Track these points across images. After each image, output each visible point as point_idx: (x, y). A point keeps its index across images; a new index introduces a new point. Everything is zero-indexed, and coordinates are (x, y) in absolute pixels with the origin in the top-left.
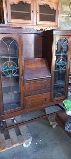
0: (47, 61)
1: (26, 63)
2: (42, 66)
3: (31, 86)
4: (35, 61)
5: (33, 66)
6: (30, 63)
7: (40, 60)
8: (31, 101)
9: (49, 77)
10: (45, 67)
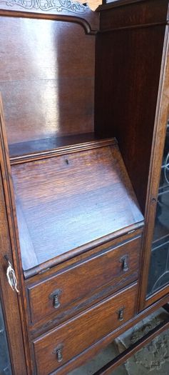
0: (119, 156)
1: (26, 176)
2: (102, 183)
3: (59, 287)
4: (67, 162)
5: (62, 189)
6: (46, 177)
7: (91, 155)
8: (63, 342)
9: (136, 229)
10: (115, 182)
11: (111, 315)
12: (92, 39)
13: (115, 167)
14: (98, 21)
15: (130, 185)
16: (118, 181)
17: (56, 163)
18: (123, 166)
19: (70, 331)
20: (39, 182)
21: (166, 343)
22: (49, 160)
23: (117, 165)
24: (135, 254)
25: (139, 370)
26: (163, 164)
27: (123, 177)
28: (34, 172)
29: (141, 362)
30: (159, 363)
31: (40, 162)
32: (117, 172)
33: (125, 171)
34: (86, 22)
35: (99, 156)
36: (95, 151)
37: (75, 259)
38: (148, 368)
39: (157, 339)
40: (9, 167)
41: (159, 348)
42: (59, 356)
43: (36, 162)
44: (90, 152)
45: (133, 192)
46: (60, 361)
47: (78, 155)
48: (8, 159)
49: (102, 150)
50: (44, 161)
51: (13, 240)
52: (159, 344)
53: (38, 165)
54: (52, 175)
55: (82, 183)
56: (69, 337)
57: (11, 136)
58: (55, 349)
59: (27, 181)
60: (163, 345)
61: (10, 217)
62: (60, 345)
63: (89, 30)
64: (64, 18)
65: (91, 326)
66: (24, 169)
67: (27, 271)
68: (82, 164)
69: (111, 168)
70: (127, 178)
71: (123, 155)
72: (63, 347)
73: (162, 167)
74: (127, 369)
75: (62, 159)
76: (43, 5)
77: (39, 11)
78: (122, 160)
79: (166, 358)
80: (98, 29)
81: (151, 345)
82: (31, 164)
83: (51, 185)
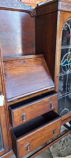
0: (44, 61)
1: (9, 66)
2: (38, 70)
3: (25, 112)
4: (24, 62)
5: (23, 71)
6: (16, 67)
7: (33, 60)
8: (30, 142)
9: (51, 88)
10: (43, 70)
11: (51, 132)
12: (34, 19)
13: (42, 64)
14: (35, 12)
15: (49, 72)
16: (44, 70)
17: (20, 62)
18: (46, 65)
19: (33, 137)
20: (13, 68)
21: (67, 141)
22: (17, 61)
23: (44, 64)
24: (56, 101)
25: (56, 151)
26: (61, 63)
27: (46, 69)
28: (12, 64)
29: (56, 148)
30: (64, 148)
31: (14, 61)
32: (44, 67)
33: (47, 66)
34: (31, 12)
35: (36, 60)
36: (35, 59)
37: (27, 97)
38: (59, 150)
39: (63, 139)
40: (3, 62)
41: (64, 143)
42: (28, 149)
43: (12, 61)
44: (33, 59)
45: (50, 74)
46: (28, 151)
47: (28, 60)
48: (2, 59)
49: (37, 58)
50: (16, 61)
51: (3, 86)
52: (64, 141)
53: (13, 62)
54: (19, 66)
55: (30, 70)
56: (33, 140)
57: (3, 53)
58: (27, 145)
59: (9, 67)
60: (66, 142)
61: (2, 76)
62: (29, 143)
63: (32, 15)
64: (23, 11)
65: (42, 136)
66: (8, 63)
67: (9, 99)
68: (30, 63)
69: (41, 65)
70: (48, 69)
71: (46, 61)
72: (30, 144)
73: (60, 64)
74: (51, 151)
75: (22, 61)
76: (15, 6)
77: (14, 8)
78: (45, 63)
79: (67, 146)
80: (36, 15)
81: (61, 141)
82: (10, 61)
83: (18, 70)
